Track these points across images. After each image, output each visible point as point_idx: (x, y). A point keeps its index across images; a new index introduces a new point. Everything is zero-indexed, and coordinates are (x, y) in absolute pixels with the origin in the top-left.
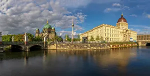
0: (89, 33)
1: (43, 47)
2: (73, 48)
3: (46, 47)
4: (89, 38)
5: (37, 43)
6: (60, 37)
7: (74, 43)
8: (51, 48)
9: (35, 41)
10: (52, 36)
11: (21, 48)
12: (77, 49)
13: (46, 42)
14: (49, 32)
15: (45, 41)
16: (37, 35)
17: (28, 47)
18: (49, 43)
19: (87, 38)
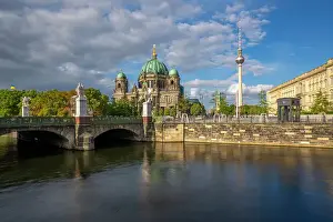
0: (307, 83)
1: (140, 133)
2: (239, 138)
3: (150, 134)
4: (307, 103)
5: (120, 123)
6: (196, 101)
7: (245, 120)
8: (168, 138)
9: (114, 113)
10: (169, 98)
11: (62, 139)
12: (258, 141)
13: (150, 119)
14: (161, 85)
15: (145, 114)
16: (119, 95)
17: (86, 136)
18: (159, 121)
19: (296, 101)
